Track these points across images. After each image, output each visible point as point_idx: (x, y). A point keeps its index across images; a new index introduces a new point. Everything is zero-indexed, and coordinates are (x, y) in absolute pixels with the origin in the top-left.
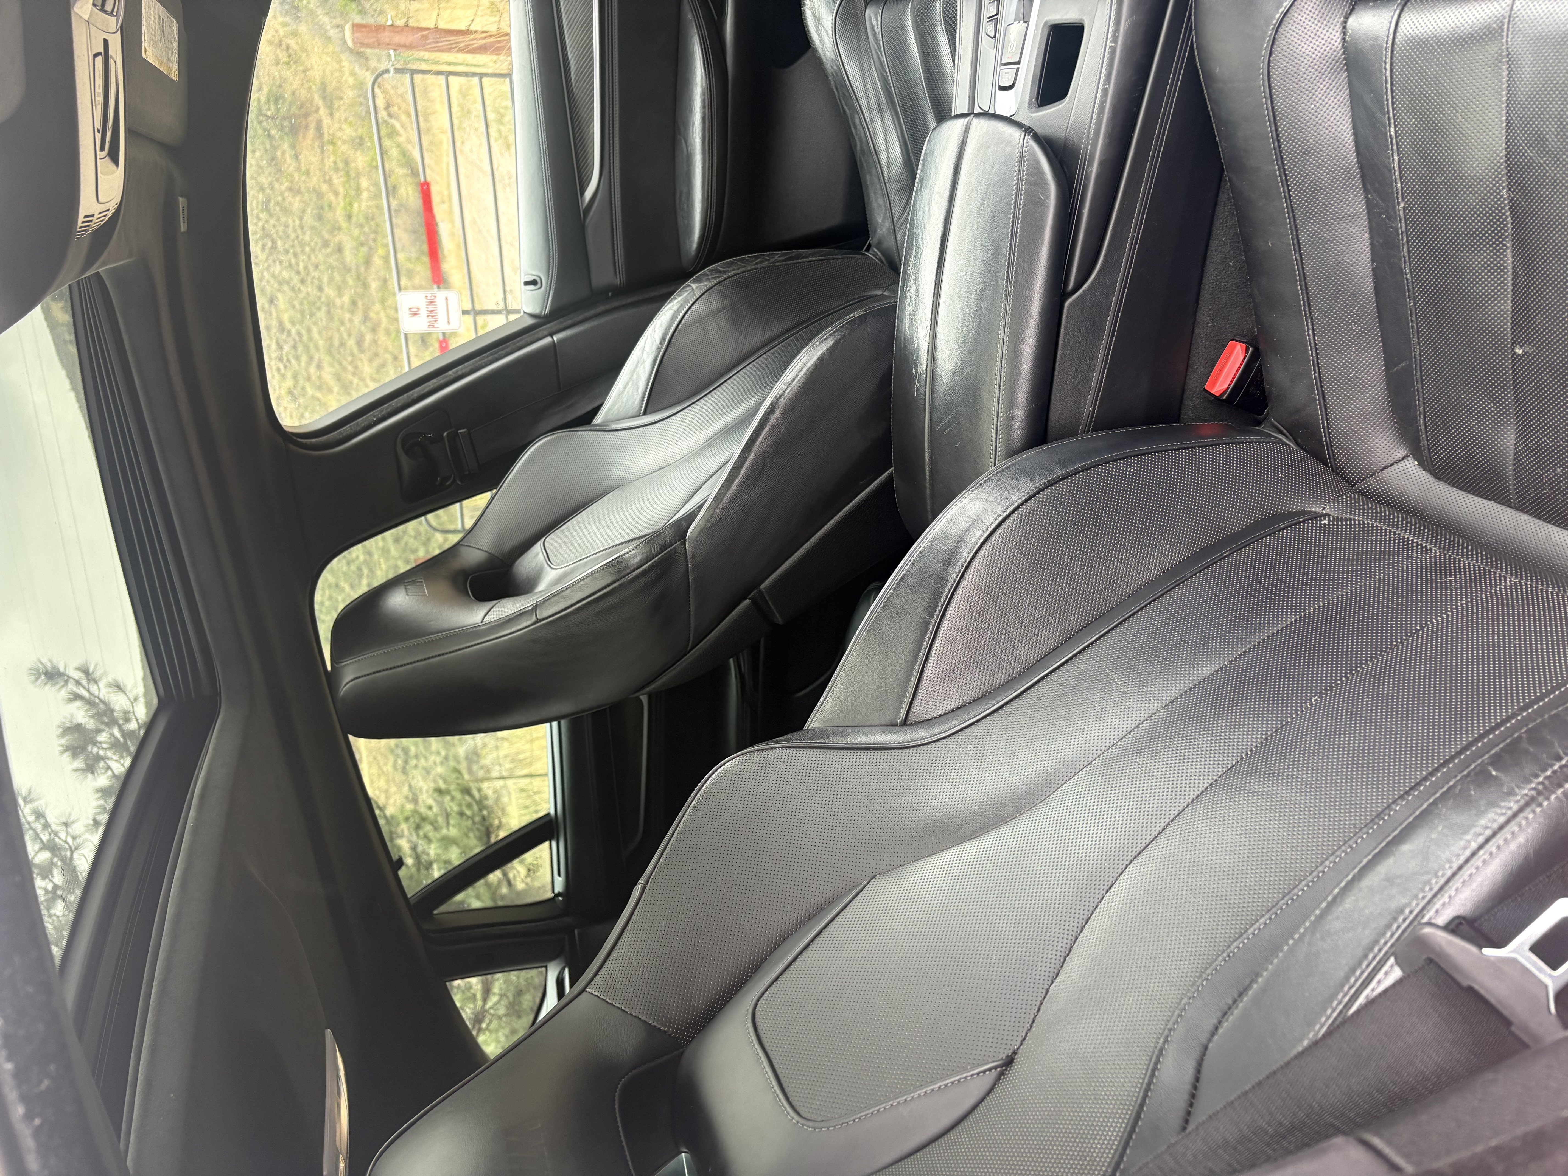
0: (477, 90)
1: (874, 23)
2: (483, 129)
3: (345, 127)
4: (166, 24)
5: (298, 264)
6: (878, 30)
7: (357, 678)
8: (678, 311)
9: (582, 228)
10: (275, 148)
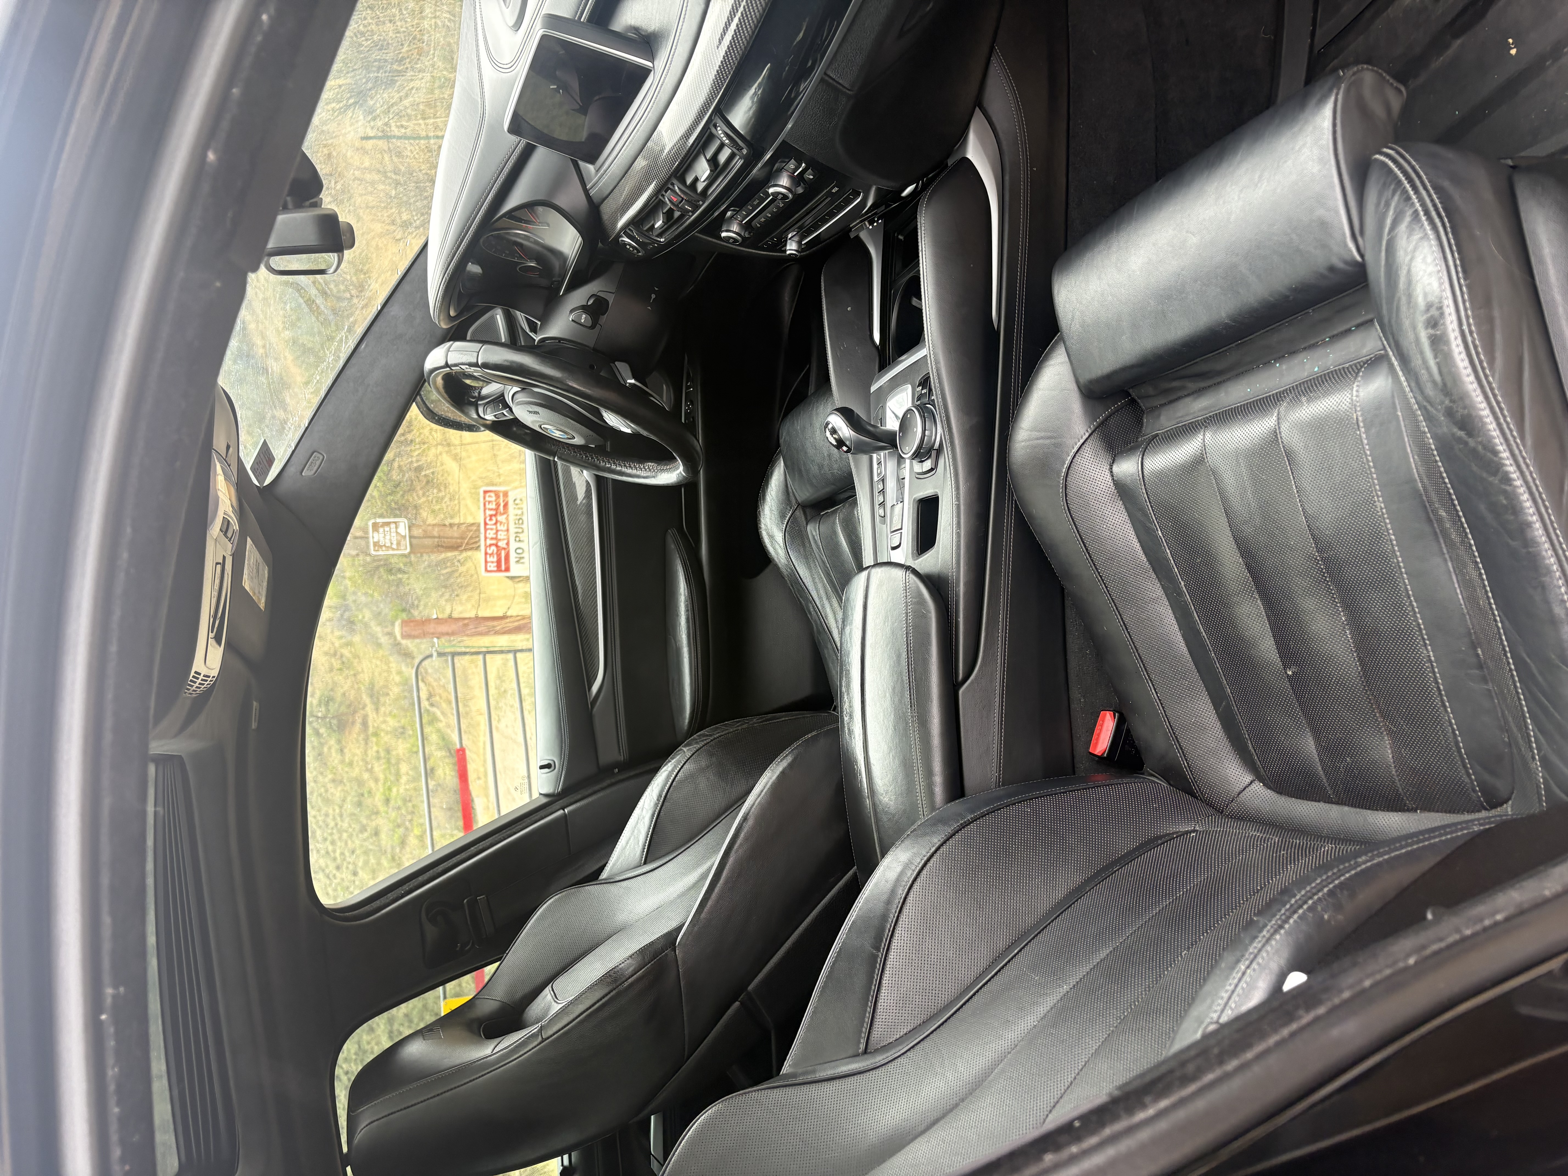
0: (512, 663)
1: (814, 534)
2: (517, 705)
3: (388, 719)
4: (261, 568)
5: (334, 851)
6: (817, 538)
7: (372, 1122)
8: (673, 770)
9: (590, 717)
10: (322, 745)
